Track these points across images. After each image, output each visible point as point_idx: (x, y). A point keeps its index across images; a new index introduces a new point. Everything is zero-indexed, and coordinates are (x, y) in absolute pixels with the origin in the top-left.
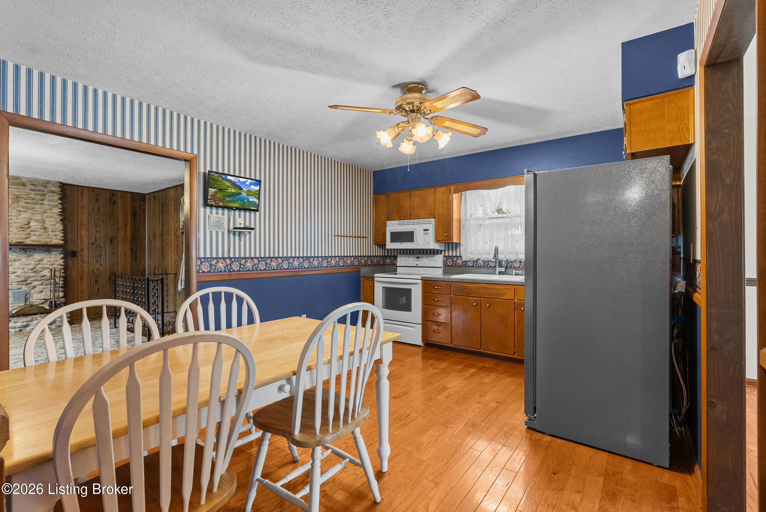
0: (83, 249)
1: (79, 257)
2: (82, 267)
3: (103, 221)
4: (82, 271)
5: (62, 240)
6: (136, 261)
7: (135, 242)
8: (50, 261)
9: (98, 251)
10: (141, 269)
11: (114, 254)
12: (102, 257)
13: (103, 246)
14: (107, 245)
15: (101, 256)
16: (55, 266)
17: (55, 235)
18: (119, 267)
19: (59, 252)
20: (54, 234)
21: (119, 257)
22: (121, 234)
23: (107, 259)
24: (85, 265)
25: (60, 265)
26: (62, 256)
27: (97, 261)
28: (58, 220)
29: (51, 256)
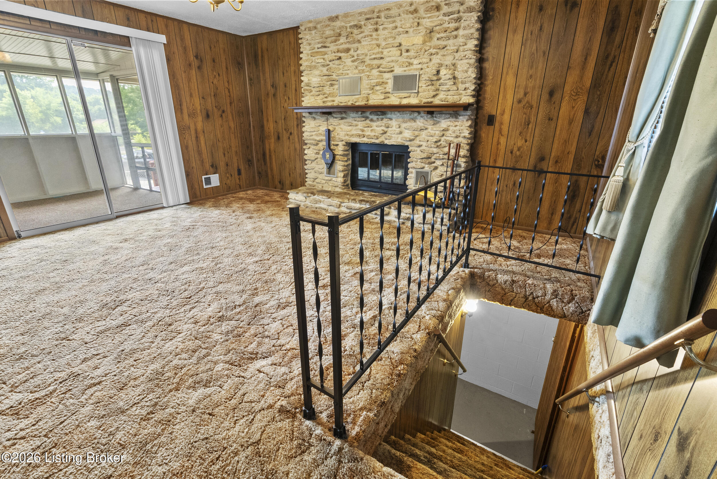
0: (504, 111)
1: (497, 124)
2: (498, 143)
3: (544, 53)
4: (497, 149)
5: (473, 96)
6: (590, 135)
7: (598, 93)
8: (454, 132)
9: (525, 114)
10: (597, 153)
11: (552, 120)
12: (530, 126)
13: (535, 106)
14: (542, 103)
15: (528, 125)
16: (460, 140)
17: (465, 89)
18: (555, 146)
19: (467, 117)
20: (464, 86)
21: (559, 128)
22: (572, 79)
23: (537, 130)
24: (503, 140)
25: (464, 137)
26: (470, 123)
27: (520, 133)
28: (473, 61)
29: (456, 123)
